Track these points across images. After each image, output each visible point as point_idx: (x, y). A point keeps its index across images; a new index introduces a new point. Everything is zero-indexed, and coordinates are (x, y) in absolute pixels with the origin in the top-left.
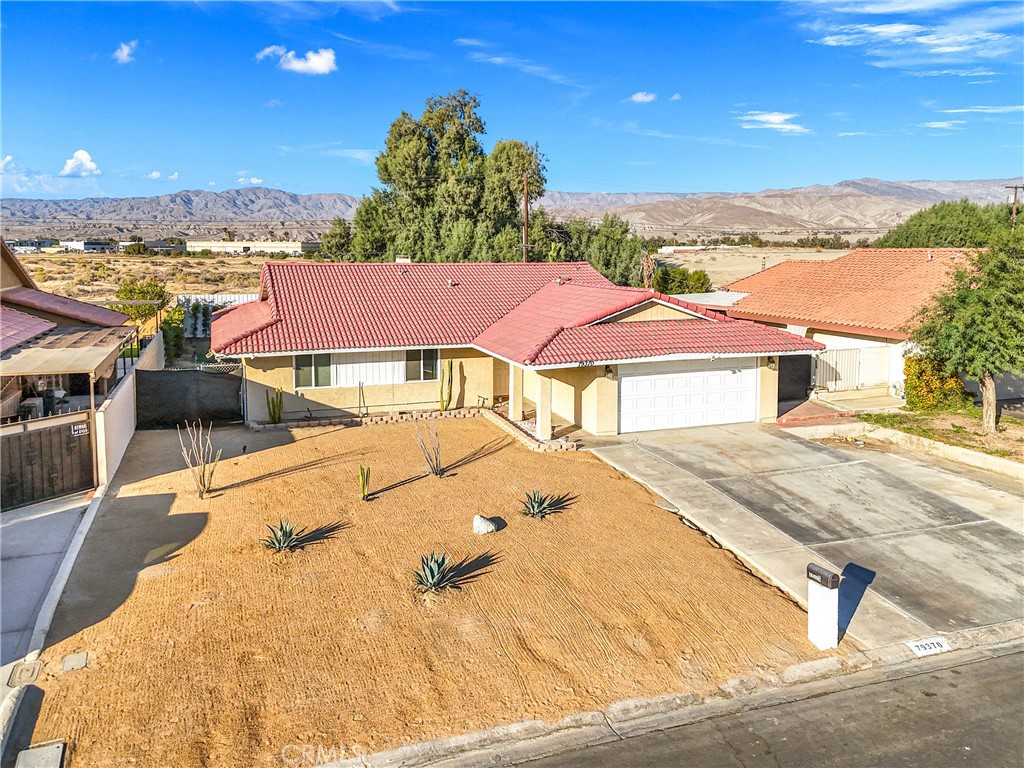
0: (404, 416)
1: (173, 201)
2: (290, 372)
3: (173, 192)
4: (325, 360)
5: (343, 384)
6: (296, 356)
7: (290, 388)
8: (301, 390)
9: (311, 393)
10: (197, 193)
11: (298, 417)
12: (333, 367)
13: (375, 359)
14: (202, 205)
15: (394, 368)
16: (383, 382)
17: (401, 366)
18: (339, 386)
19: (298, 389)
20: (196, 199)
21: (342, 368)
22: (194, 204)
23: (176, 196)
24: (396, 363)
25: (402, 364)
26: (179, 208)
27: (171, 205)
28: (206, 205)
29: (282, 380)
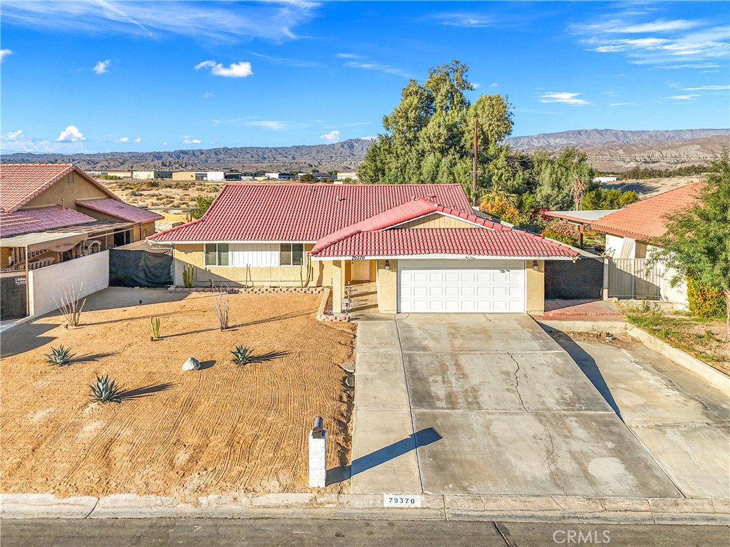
0: (276, 289)
1: (342, 147)
2: (202, 255)
3: (342, 141)
4: (225, 248)
5: (237, 265)
6: (207, 245)
7: (202, 265)
8: (209, 267)
9: (215, 269)
10: (358, 141)
11: (206, 285)
12: (230, 253)
13: (258, 249)
14: (360, 149)
15: (271, 256)
16: (264, 265)
17: (276, 255)
18: (233, 266)
19: (207, 266)
20: (356, 145)
21: (236, 253)
22: (355, 148)
23: (344, 143)
24: (273, 252)
25: (278, 253)
26: (346, 151)
27: (341, 149)
28: (363, 148)
29: (196, 260)
